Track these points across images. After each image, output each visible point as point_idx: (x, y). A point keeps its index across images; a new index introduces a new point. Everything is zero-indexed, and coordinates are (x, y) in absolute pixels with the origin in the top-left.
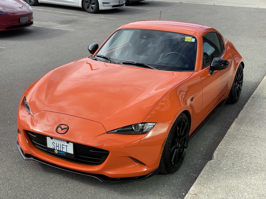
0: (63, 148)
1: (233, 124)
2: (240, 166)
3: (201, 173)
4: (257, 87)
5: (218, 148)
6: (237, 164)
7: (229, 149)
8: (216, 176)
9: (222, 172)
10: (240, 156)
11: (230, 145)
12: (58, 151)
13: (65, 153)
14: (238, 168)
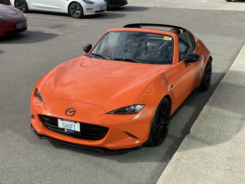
0: (71, 127)
1: (205, 107)
2: (212, 138)
3: (181, 144)
4: (224, 77)
5: (194, 125)
6: (209, 136)
7: (203, 126)
8: (193, 146)
9: (197, 143)
10: (211, 131)
11: (203, 123)
12: (67, 130)
13: (73, 131)
14: (210, 139)
